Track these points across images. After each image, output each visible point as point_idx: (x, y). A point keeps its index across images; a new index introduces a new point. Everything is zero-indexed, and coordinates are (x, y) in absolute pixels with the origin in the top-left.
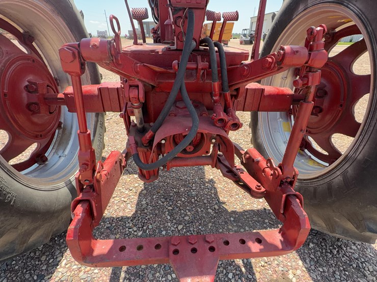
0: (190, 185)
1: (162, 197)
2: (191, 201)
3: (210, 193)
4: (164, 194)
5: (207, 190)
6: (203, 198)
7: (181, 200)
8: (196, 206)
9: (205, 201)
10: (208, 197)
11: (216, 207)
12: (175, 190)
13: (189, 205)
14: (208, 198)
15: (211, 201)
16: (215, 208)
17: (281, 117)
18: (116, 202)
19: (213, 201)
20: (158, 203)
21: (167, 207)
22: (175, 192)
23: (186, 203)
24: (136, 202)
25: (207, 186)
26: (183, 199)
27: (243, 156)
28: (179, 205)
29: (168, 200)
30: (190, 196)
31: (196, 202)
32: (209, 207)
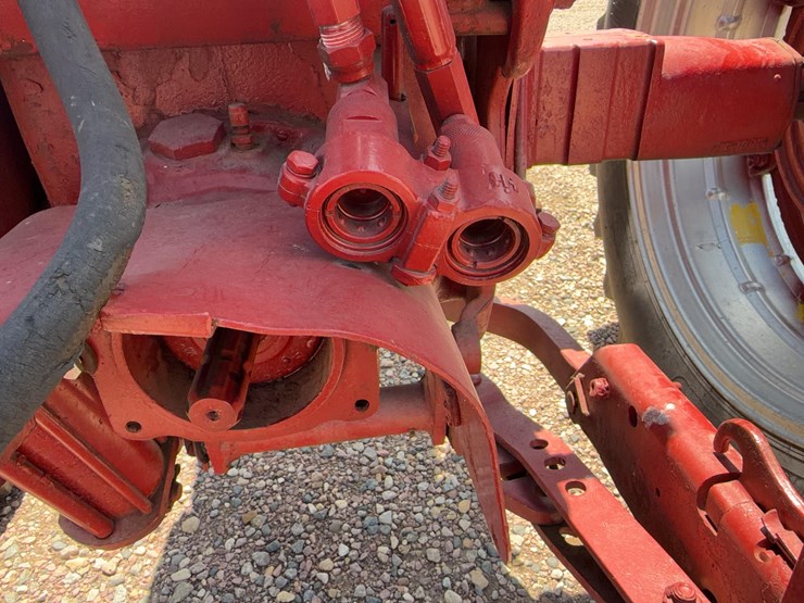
0: (374, 483)
1: (260, 542)
2: (374, 553)
3: (451, 515)
4: (267, 529)
5: (440, 500)
6: (423, 539)
7: (334, 555)
8: (395, 578)
9: (433, 554)
10: (447, 532)
11: (479, 579)
12: (312, 508)
13: (364, 574)
14: (444, 538)
15: (457, 552)
16: (472, 586)
17: (722, 184)
18: (71, 577)
19: (464, 549)
20: (238, 573)
21: (272, 591)
22: (314, 519)
23: (356, 567)
24: (150, 573)
25: (442, 483)
26: (343, 550)
27: (577, 379)
28: (324, 577)
29: (282, 557)
30: (371, 534)
31: (396, 559)
32: (447, 582)
